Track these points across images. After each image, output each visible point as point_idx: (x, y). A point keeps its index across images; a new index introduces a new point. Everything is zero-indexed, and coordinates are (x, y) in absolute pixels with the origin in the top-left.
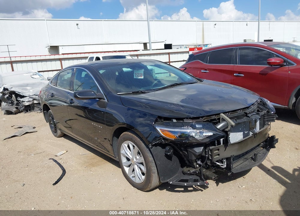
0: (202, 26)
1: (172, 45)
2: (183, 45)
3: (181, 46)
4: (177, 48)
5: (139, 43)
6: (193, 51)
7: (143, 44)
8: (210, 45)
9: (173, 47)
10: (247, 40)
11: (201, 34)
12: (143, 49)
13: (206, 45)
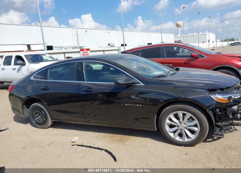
0: (76, 32)
1: (53, 46)
2: (63, 47)
3: (61, 48)
4: (58, 49)
5: (22, 44)
6: (83, 51)
7: (26, 45)
8: (85, 47)
9: (54, 48)
10: (110, 44)
11: (76, 38)
12: (27, 50)
13: (81, 47)
